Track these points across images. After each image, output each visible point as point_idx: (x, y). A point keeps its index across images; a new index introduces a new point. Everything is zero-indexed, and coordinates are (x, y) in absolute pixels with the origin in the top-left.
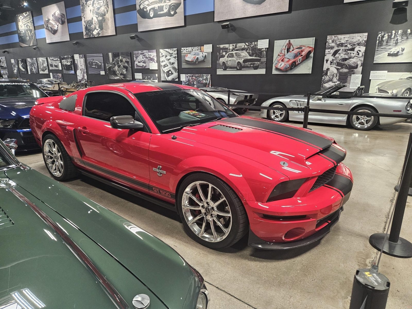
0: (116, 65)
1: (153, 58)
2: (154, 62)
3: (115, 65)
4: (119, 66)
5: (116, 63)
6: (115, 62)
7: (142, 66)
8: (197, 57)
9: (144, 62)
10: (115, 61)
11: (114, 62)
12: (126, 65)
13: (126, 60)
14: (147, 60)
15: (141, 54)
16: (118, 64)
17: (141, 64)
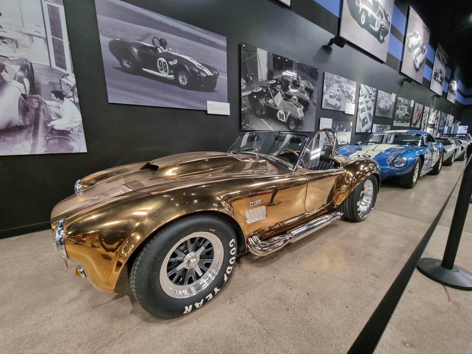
0: (279, 93)
1: (351, 94)
2: (352, 102)
3: (276, 92)
4: (287, 97)
5: (279, 86)
6: (276, 84)
7: (335, 105)
8: (387, 105)
9: (339, 98)
10: (277, 80)
11: (275, 81)
12: (306, 96)
13: (307, 85)
14: (343, 95)
15: (336, 83)
16: (284, 90)
17: (333, 102)
